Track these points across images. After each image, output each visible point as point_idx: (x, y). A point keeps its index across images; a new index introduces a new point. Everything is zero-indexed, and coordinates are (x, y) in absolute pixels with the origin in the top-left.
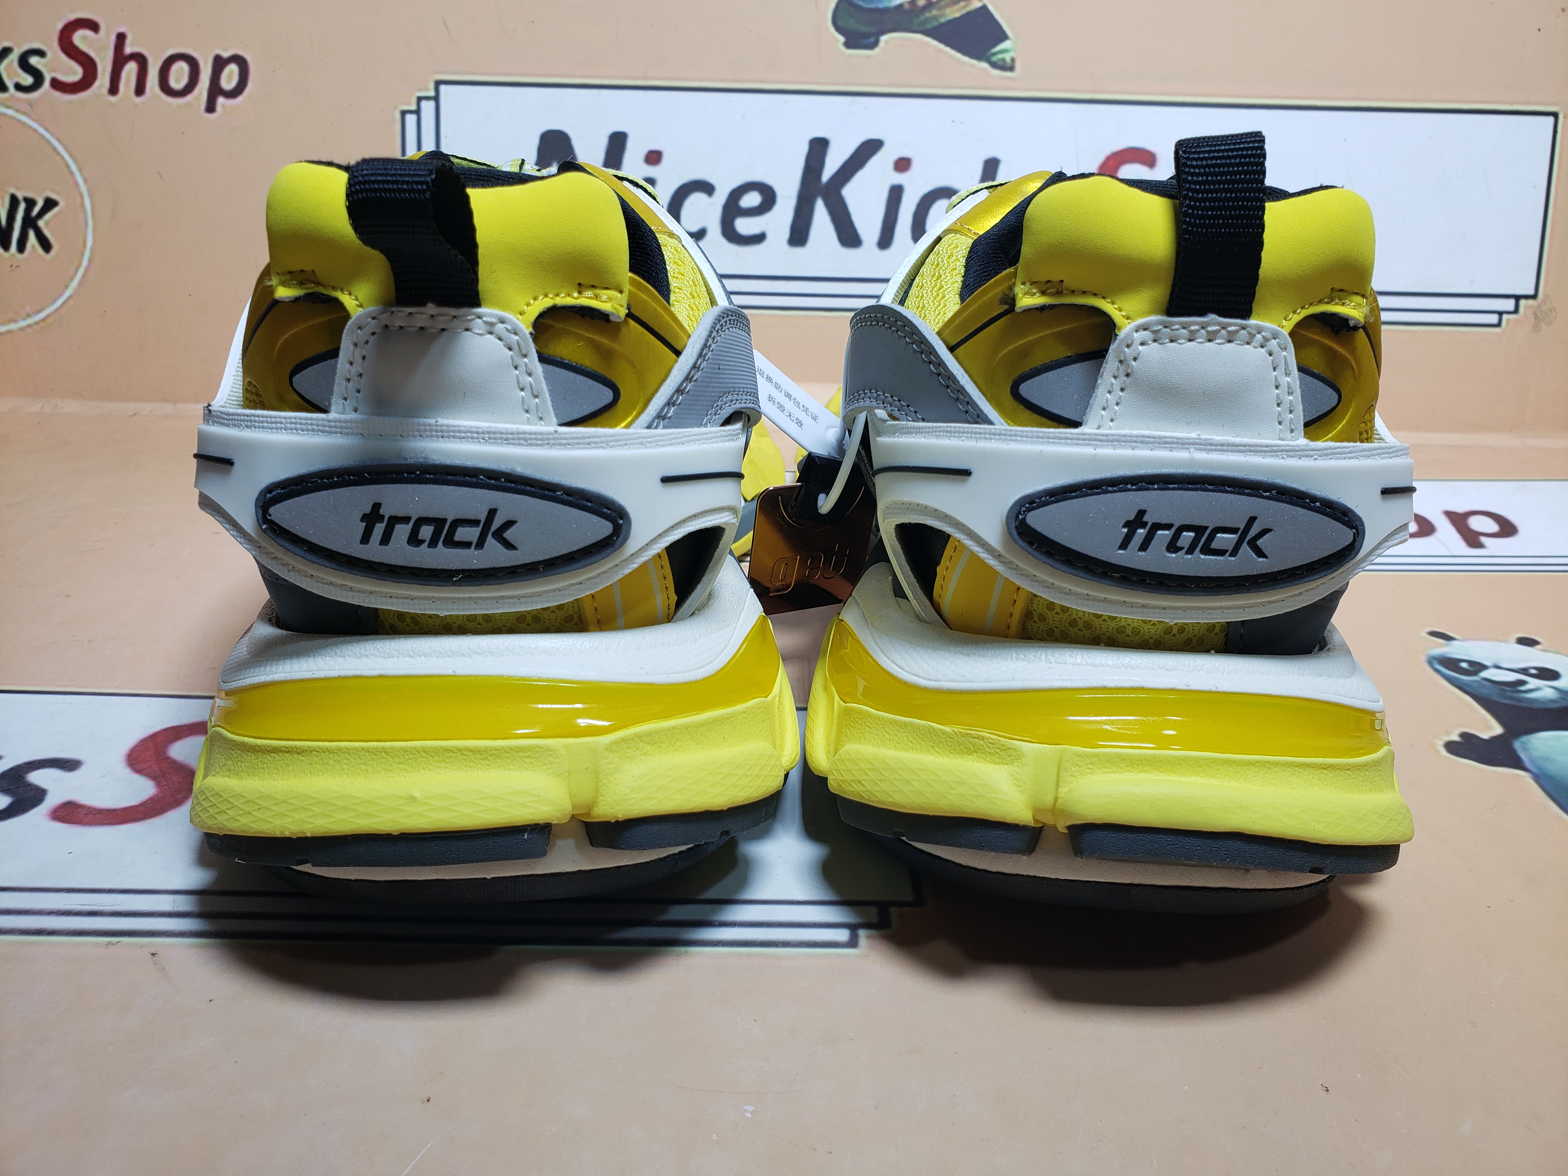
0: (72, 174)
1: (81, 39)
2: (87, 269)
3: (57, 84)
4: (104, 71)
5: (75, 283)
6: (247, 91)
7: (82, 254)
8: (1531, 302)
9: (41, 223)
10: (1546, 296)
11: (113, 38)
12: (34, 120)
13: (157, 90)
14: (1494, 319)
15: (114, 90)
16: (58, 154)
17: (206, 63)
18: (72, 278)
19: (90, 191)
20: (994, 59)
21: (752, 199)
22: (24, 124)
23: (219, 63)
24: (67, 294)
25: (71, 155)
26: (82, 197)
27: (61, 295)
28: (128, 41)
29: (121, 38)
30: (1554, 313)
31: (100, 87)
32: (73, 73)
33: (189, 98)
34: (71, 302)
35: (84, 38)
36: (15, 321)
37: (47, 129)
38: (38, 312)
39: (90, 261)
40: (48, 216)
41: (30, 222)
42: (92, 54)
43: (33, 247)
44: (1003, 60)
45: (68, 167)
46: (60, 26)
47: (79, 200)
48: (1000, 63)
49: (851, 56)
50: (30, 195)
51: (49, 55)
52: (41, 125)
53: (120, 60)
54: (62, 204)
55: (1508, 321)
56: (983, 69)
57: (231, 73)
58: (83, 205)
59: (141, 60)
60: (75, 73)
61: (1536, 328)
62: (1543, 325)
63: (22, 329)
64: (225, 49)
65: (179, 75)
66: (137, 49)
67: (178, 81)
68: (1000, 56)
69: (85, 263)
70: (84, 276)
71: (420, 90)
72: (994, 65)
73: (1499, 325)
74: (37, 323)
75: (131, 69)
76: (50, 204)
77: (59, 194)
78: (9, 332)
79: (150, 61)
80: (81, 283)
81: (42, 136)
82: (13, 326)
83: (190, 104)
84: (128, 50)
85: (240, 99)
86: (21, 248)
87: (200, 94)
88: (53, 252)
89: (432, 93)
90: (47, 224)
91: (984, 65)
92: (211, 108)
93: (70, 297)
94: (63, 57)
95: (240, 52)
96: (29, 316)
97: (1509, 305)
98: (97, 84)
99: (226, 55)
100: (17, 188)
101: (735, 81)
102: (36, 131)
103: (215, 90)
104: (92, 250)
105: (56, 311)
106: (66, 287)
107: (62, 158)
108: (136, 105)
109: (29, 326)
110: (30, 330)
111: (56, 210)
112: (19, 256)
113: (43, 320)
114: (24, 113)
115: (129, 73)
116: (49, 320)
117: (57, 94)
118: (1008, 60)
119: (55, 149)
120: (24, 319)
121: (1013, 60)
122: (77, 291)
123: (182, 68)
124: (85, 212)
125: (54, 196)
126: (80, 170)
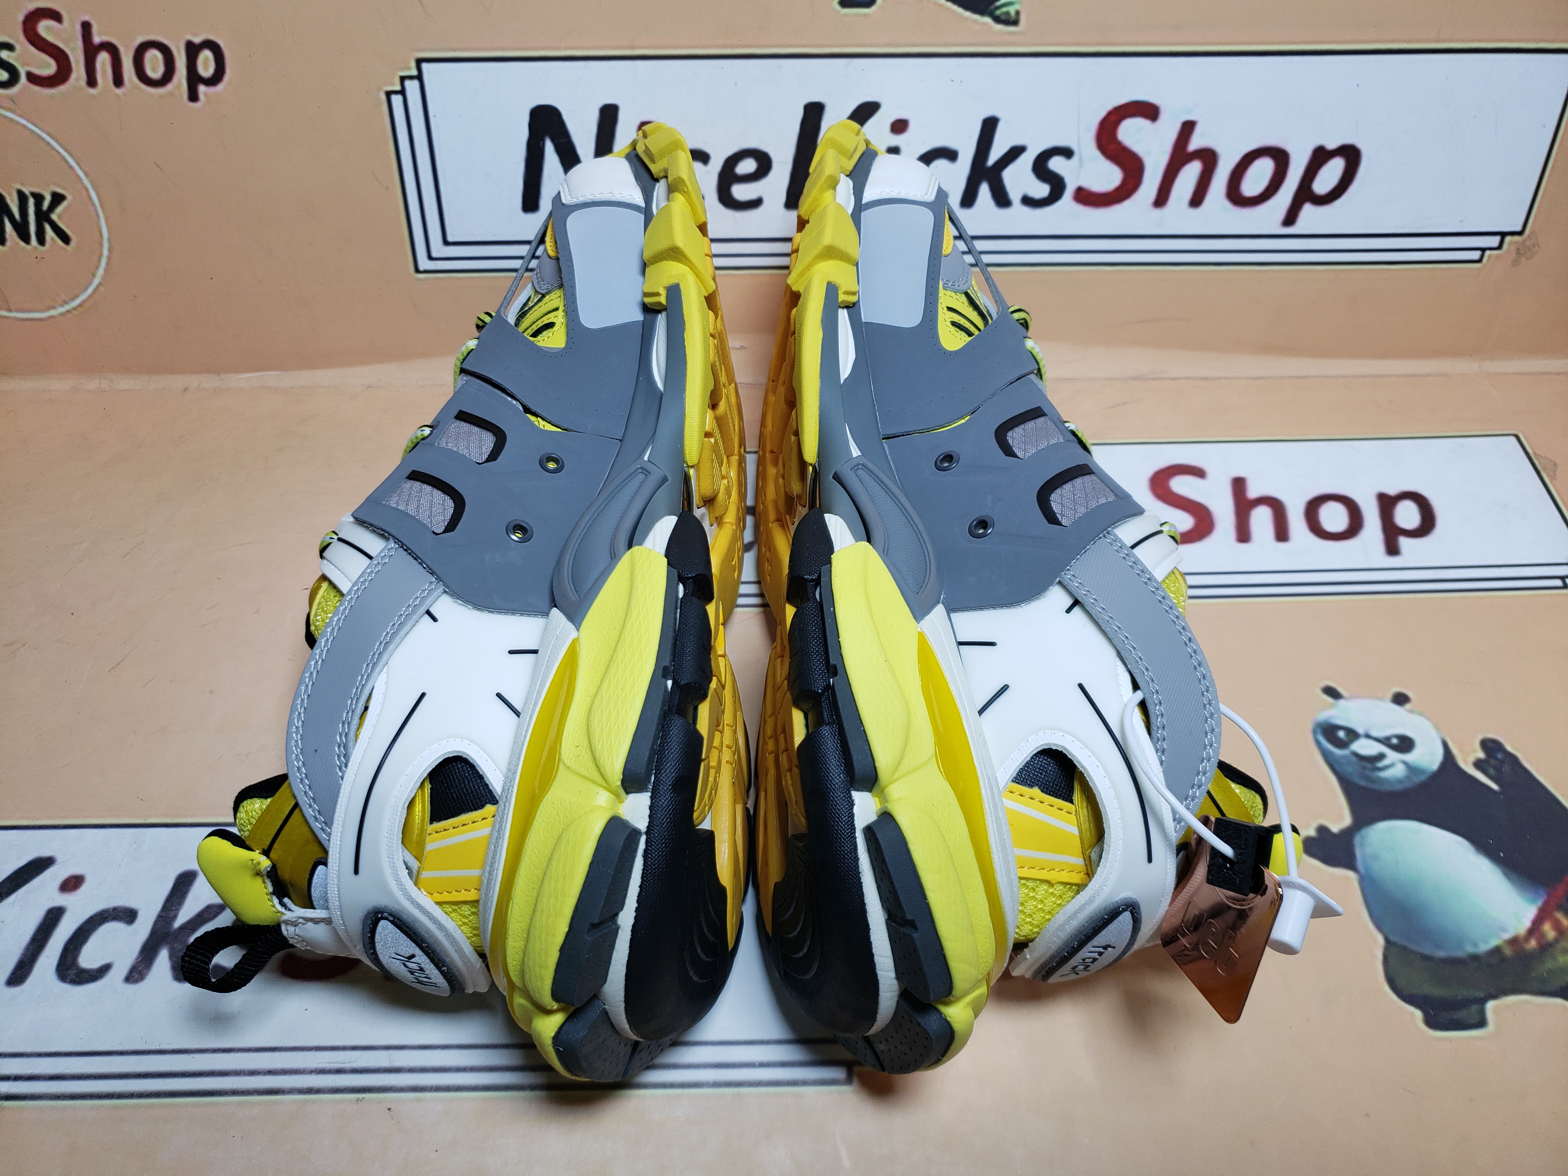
0: (71, 167)
1: (45, 28)
2: (109, 258)
3: (32, 78)
4: (77, 62)
5: (101, 271)
6: (227, 77)
7: (101, 245)
8: (1516, 238)
9: (54, 217)
10: (1533, 233)
11: (78, 28)
12: (21, 116)
13: (136, 80)
14: (1476, 255)
15: (92, 82)
16: (53, 149)
17: (179, 50)
18: (97, 267)
19: (92, 183)
20: (998, 12)
21: (747, 166)
22: (11, 120)
23: (193, 50)
24: (96, 281)
25: (66, 151)
26: (87, 190)
27: (91, 283)
28: (95, 29)
29: (86, 27)
30: (1537, 248)
31: (77, 80)
32: (48, 67)
33: (170, 87)
34: (102, 289)
35: (48, 28)
36: (54, 308)
37: (35, 125)
38: (73, 299)
39: (110, 250)
40: (59, 209)
41: (43, 217)
42: (61, 45)
43: (52, 239)
44: (1008, 13)
45: (66, 161)
46: (21, 17)
47: (85, 192)
48: (1003, 17)
49: (846, 15)
50: (36, 190)
51: (18, 47)
52: (28, 121)
53: (91, 51)
54: (69, 197)
55: (1490, 257)
56: (985, 24)
57: (206, 59)
58: (90, 198)
59: (112, 49)
60: (48, 66)
61: (1516, 262)
62: (1523, 259)
63: (62, 314)
64: (195, 35)
65: (154, 63)
66: (105, 38)
67: (154, 70)
68: (1004, 10)
69: (106, 253)
70: (107, 264)
71: (402, 69)
72: (998, 20)
73: (1479, 261)
74: (75, 309)
75: (103, 58)
76: (58, 199)
77: (64, 188)
78: (51, 317)
79: (122, 49)
80: (106, 271)
81: (33, 132)
82: (53, 313)
83: (171, 94)
84: (97, 39)
85: (220, 87)
86: (41, 240)
87: (180, 84)
88: (73, 243)
89: (414, 72)
90: (59, 217)
91: (987, 20)
92: (193, 96)
93: (100, 284)
94: (33, 50)
95: (212, 37)
96: (66, 302)
97: (1494, 241)
98: (73, 76)
99: (197, 40)
100: (22, 184)
101: (725, 47)
102: (25, 127)
103: (194, 79)
104: (109, 240)
105: (90, 296)
106: (94, 275)
107: (58, 152)
108: (118, 96)
109: (69, 311)
110: (70, 315)
111: (64, 204)
112: (41, 248)
113: (80, 305)
114: (8, 110)
115: (103, 63)
116: (86, 306)
117: (36, 88)
118: (1013, 13)
119: (48, 144)
120: (62, 306)
121: (1018, 13)
122: (104, 278)
123: (155, 56)
124: (94, 205)
125: (59, 190)
126: (79, 164)
